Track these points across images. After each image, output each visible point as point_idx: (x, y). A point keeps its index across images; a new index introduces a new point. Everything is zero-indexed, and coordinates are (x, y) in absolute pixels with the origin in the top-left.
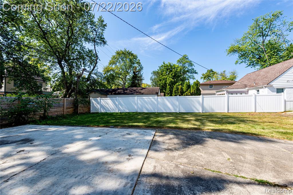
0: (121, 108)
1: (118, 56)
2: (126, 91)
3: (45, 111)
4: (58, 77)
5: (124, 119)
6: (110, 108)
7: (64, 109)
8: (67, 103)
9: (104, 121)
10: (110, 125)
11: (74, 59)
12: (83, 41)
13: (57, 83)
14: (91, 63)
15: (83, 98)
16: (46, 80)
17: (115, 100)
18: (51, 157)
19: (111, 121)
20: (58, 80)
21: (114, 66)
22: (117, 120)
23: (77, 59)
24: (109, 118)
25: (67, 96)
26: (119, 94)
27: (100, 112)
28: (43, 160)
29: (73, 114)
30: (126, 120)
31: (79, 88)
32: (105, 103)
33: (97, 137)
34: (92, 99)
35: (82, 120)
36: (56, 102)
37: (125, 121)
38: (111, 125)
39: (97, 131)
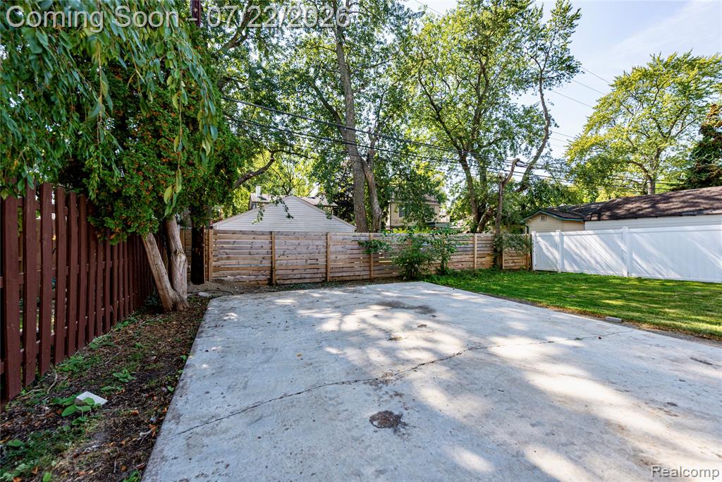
0: (644, 265)
1: (621, 94)
2: (662, 206)
3: (444, 259)
4: (460, 191)
5: (664, 302)
6: (597, 262)
7: (473, 257)
8: (480, 245)
9: (579, 297)
10: (607, 312)
11: (490, 144)
12: (509, 92)
13: (459, 203)
14: (531, 142)
15: (512, 233)
16: (441, 199)
17: (616, 236)
18: (470, 354)
19: (607, 301)
20: (459, 198)
21: (603, 131)
22: (629, 300)
23: (495, 142)
24: (597, 292)
25: (478, 229)
26: (633, 215)
27: (560, 272)
28: (458, 354)
29: (492, 271)
30: (675, 307)
31: (503, 211)
32: (576, 246)
33: (570, 339)
34: (538, 234)
35: (515, 286)
36: (461, 242)
37: (667, 310)
38: (611, 313)
39: (565, 323)
